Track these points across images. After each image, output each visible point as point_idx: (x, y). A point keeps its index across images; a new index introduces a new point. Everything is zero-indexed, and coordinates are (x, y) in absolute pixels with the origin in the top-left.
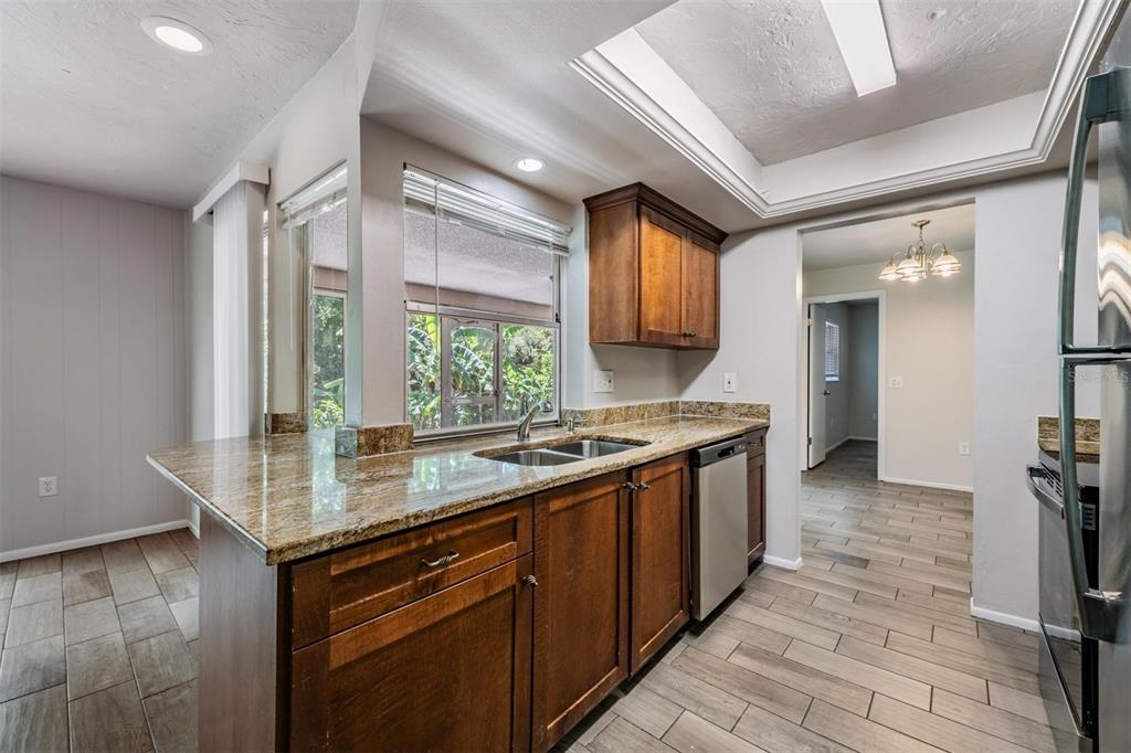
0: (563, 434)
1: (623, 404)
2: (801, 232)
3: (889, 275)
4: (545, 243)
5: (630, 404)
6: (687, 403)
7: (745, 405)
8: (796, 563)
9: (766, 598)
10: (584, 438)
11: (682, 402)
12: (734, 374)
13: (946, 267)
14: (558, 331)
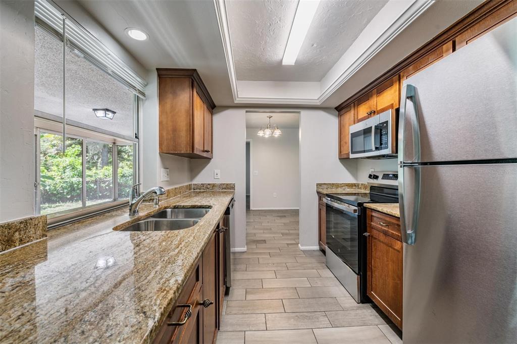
0: (154, 208)
1: (173, 187)
2: (247, 112)
3: (261, 133)
4: (134, 88)
5: (176, 187)
6: (196, 185)
7: (225, 184)
8: (244, 249)
9: (243, 267)
10: (166, 208)
11: (194, 184)
12: (219, 171)
13: (277, 133)
14: (137, 144)
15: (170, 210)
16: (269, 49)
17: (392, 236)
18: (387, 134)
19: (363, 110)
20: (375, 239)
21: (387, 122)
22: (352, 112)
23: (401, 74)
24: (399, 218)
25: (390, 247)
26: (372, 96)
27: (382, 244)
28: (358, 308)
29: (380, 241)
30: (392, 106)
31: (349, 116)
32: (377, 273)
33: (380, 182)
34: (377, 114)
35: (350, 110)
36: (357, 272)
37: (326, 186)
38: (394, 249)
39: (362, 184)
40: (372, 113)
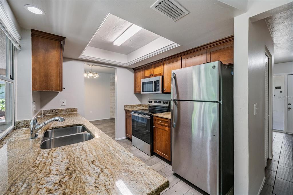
2: (85, 64)
4: (17, 42)
7: (70, 109)
11: (43, 111)
12: (65, 100)
13: (96, 76)
14: (13, 84)
15: (51, 130)
16: (109, 36)
17: (165, 126)
18: (159, 85)
19: (147, 73)
20: (157, 128)
21: (159, 81)
22: (142, 72)
23: (164, 63)
24: (171, 120)
25: (164, 130)
26: (151, 68)
27: (160, 130)
28: (151, 158)
29: (159, 128)
30: (160, 74)
31: (140, 74)
32: (158, 142)
33: (153, 104)
34: (154, 77)
35: (141, 71)
36: (150, 143)
37: (129, 107)
38: (166, 131)
39: (144, 105)
40: (151, 76)
